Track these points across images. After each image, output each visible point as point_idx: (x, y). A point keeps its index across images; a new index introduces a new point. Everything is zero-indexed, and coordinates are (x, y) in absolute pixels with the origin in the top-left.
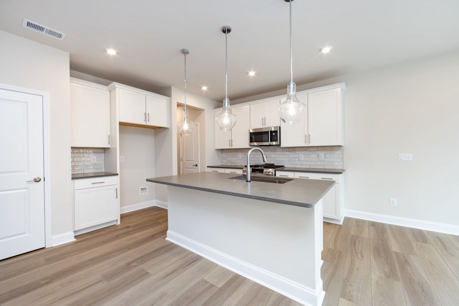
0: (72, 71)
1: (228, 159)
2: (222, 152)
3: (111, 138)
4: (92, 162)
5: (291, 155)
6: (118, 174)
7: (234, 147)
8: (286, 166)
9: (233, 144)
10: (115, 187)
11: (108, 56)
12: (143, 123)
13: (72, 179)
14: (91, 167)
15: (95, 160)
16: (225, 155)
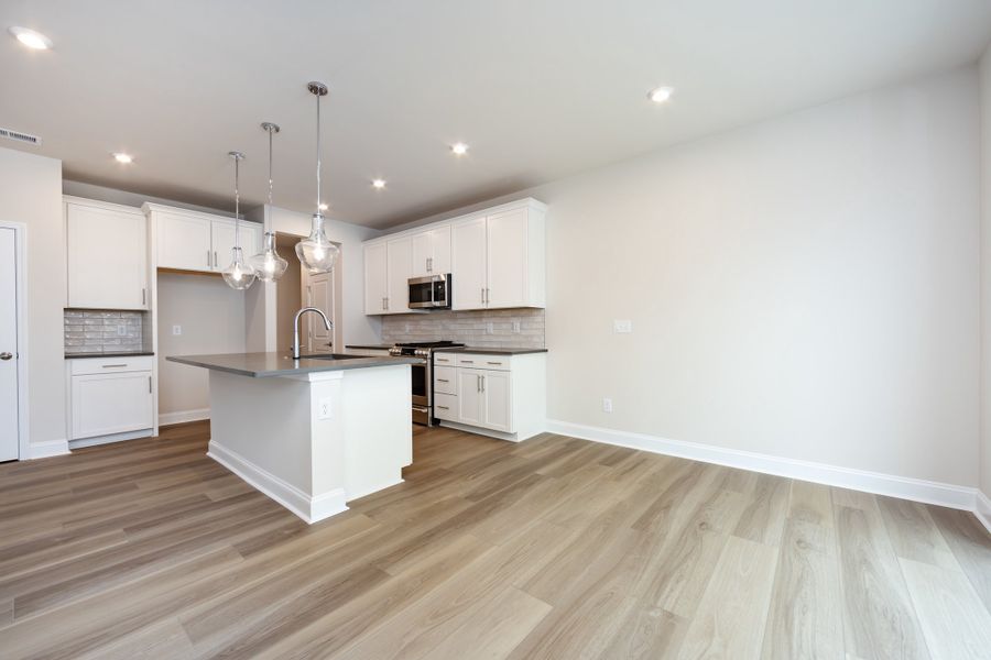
0: (67, 182)
1: (392, 333)
2: (383, 322)
3: (145, 295)
4: (119, 333)
5: (477, 325)
6: (153, 354)
7: (391, 310)
8: (467, 344)
9: (389, 306)
10: (150, 374)
11: (119, 164)
12: (207, 269)
13: (66, 357)
14: (117, 342)
15: (125, 331)
16: (387, 326)
